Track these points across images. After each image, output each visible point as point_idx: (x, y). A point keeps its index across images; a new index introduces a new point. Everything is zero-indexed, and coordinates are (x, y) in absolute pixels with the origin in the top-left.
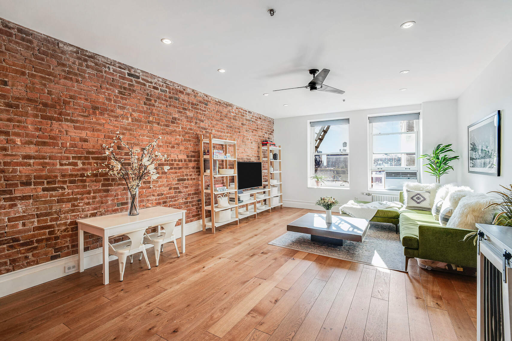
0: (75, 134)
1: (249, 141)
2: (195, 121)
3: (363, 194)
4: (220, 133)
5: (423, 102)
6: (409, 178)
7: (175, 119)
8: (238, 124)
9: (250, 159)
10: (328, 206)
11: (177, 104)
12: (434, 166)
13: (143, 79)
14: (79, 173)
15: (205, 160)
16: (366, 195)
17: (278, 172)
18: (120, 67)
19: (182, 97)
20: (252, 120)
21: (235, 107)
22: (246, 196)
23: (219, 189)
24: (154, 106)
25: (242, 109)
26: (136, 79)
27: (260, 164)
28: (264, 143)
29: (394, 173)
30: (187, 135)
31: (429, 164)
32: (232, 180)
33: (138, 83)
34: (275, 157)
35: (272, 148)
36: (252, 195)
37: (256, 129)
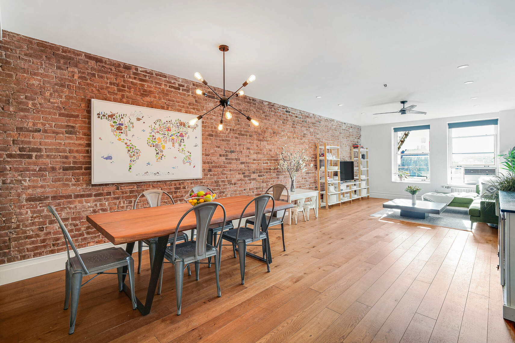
0: (268, 147)
1: (344, 145)
2: (314, 134)
3: (443, 187)
4: (327, 141)
5: (500, 111)
6: (487, 174)
7: (304, 134)
8: (337, 133)
9: (345, 159)
10: (413, 192)
11: (305, 124)
12: (511, 164)
13: (292, 113)
14: (269, 168)
15: (321, 161)
16: (446, 187)
17: (366, 169)
18: (283, 108)
19: (308, 120)
20: (347, 129)
21: (336, 121)
22: (344, 186)
23: (330, 180)
24: (296, 128)
25: (340, 122)
26: (289, 113)
27: (352, 163)
28: (355, 146)
29: (473, 170)
30: (310, 144)
31: (505, 162)
32: (336, 174)
33: (290, 115)
34: (363, 157)
35: (361, 150)
36: (347, 186)
37: (349, 136)
